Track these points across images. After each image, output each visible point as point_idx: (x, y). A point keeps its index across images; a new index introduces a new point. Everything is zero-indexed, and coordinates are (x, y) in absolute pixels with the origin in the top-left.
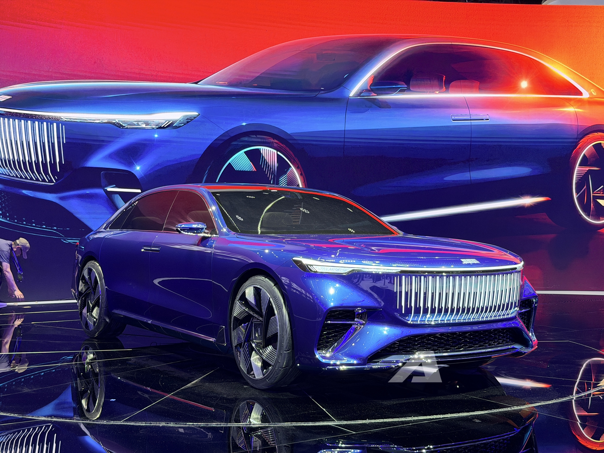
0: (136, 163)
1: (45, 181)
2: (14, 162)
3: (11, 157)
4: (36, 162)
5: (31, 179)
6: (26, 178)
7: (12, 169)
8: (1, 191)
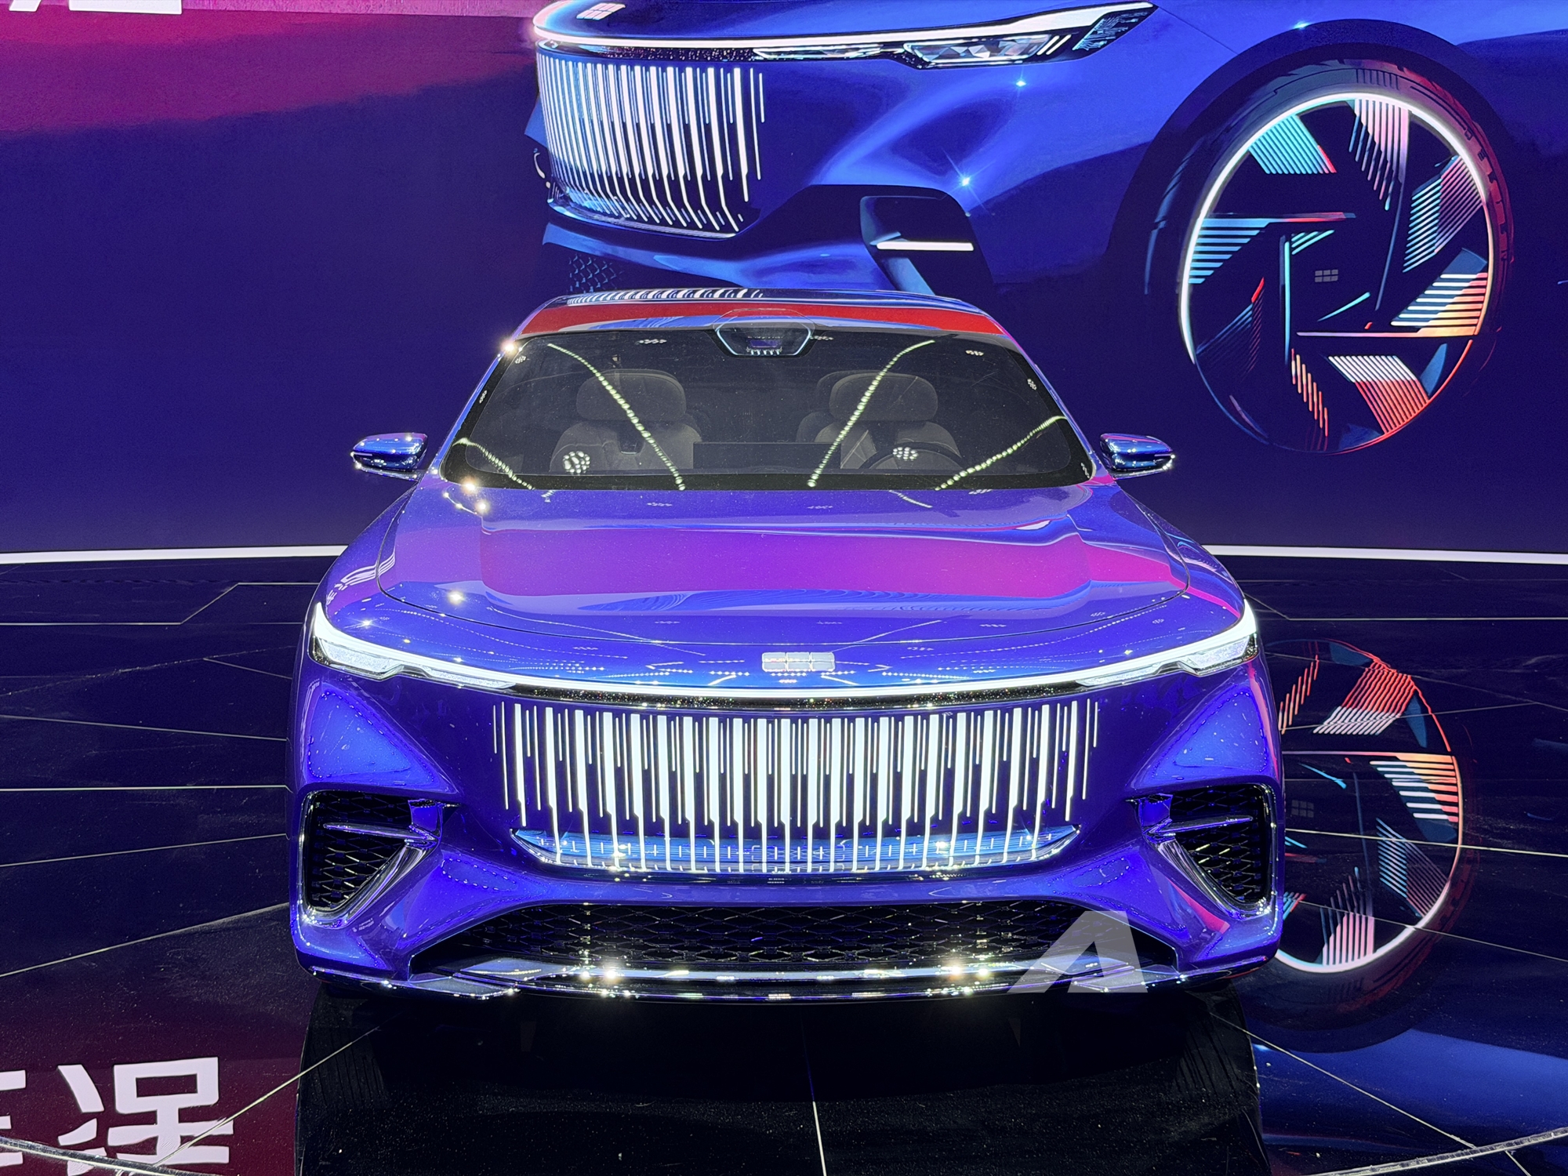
0: (961, 169)
1: (712, 229)
2: (632, 181)
3: (625, 169)
4: (689, 179)
5: (677, 224)
6: (663, 222)
7: (627, 200)
8: (599, 260)
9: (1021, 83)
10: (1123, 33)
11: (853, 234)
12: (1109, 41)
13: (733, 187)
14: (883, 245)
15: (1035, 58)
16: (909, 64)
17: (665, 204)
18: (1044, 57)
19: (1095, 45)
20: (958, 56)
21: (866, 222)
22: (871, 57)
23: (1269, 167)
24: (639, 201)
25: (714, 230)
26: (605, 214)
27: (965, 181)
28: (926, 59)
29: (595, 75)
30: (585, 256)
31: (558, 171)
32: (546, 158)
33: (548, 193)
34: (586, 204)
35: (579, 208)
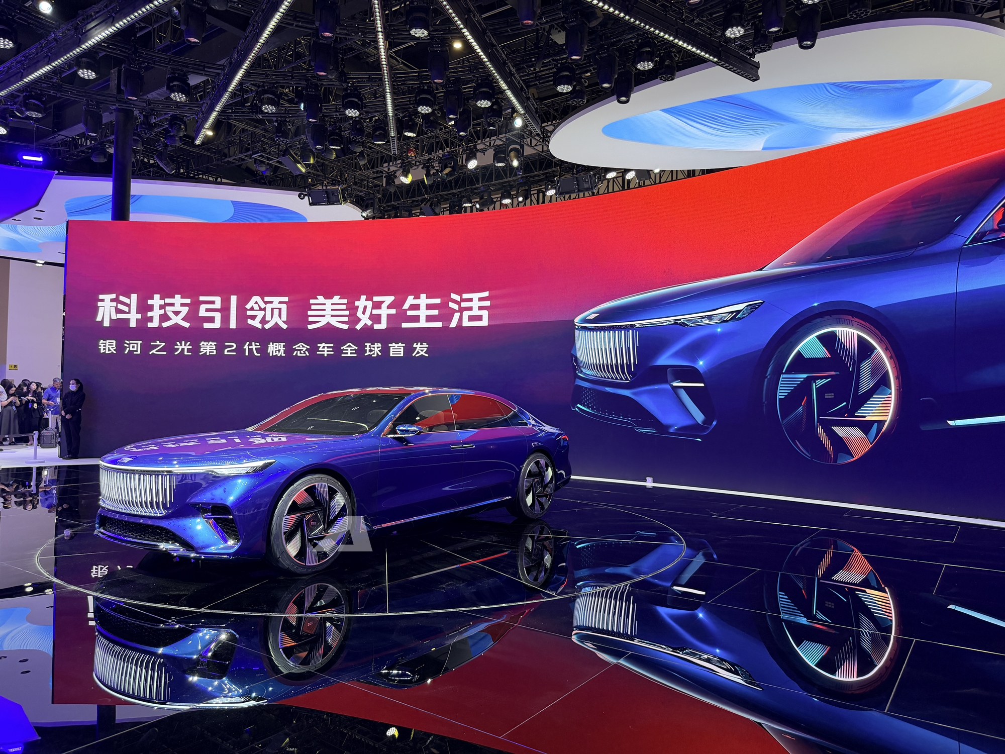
0: (699, 358)
1: (622, 380)
2: (600, 365)
3: (598, 362)
4: (616, 365)
5: (612, 378)
6: (608, 378)
7: (598, 371)
8: (590, 389)
9: (719, 330)
10: (753, 311)
11: (666, 381)
12: (749, 314)
13: (629, 366)
14: (675, 384)
15: (724, 321)
16: (683, 326)
17: (609, 372)
18: (727, 321)
19: (744, 316)
20: (698, 322)
21: (669, 377)
22: (671, 324)
23: (807, 355)
24: (601, 371)
25: (623, 380)
26: (592, 376)
27: (701, 363)
28: (688, 324)
29: (590, 335)
30: (586, 388)
31: (580, 364)
32: (576, 359)
33: (576, 370)
34: (587, 373)
35: (585, 374)
